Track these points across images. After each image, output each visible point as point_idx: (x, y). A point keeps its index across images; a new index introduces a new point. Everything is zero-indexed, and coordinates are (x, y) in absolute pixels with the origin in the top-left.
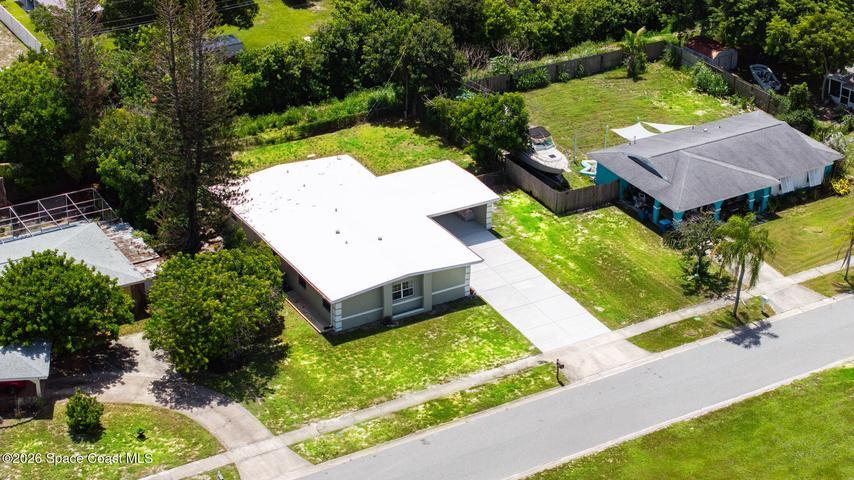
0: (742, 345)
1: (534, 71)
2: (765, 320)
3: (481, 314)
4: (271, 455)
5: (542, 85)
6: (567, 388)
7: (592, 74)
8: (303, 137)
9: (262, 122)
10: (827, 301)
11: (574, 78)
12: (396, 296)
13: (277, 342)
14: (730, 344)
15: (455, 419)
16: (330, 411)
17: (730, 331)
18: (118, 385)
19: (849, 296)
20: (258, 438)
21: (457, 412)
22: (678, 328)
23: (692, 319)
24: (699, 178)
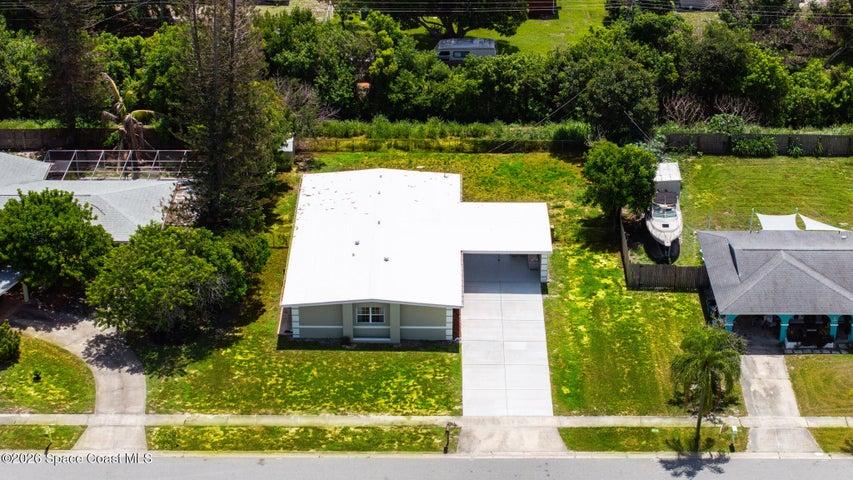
0: (672, 471)
1: (759, 138)
2: (728, 455)
3: (443, 360)
4: (124, 429)
5: (766, 154)
6: (449, 456)
7: (833, 156)
8: (475, 151)
9: (447, 129)
10: (821, 455)
11: (810, 155)
12: (364, 319)
13: (237, 331)
14: (660, 466)
15: (312, 450)
16: (212, 407)
17: (675, 453)
18: (70, 329)
19: (849, 457)
20: (130, 411)
21: (320, 445)
22: (622, 433)
23: (648, 430)
24: (776, 284)
